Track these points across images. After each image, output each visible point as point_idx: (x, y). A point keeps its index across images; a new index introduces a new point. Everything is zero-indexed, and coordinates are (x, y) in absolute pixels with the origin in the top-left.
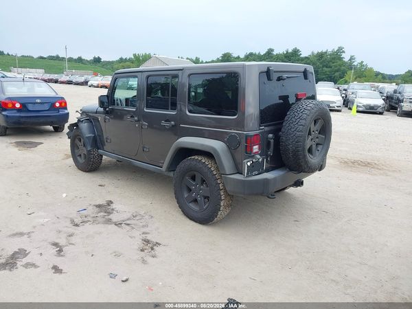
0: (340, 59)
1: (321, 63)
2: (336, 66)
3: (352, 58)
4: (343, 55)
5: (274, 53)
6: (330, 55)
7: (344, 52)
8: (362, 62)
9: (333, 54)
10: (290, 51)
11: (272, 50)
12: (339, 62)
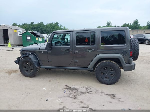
0: (57, 26)
1: (51, 27)
2: (56, 28)
3: (61, 26)
4: (58, 25)
5: (34, 24)
6: (54, 24)
7: (58, 23)
8: (64, 27)
9: (55, 24)
10: (40, 23)
11: (33, 23)
12: (57, 27)
